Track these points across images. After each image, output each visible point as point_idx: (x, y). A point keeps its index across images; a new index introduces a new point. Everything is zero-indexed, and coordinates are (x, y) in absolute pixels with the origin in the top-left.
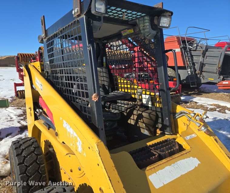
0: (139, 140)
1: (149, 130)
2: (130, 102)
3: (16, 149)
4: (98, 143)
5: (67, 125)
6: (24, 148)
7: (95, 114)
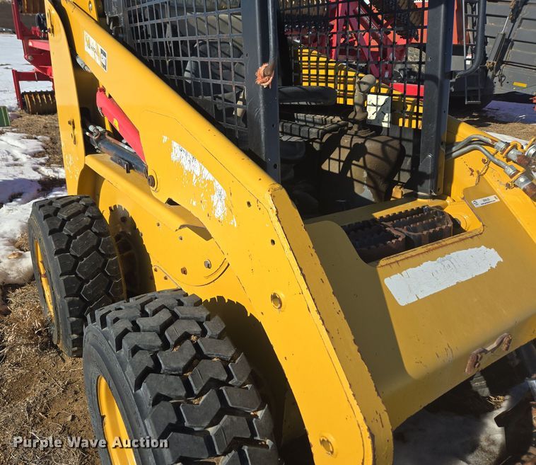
0: (347, 210)
1: (374, 188)
2: (331, 117)
3: (46, 217)
4: (275, 190)
5: (183, 154)
6: (65, 217)
7: (259, 125)
